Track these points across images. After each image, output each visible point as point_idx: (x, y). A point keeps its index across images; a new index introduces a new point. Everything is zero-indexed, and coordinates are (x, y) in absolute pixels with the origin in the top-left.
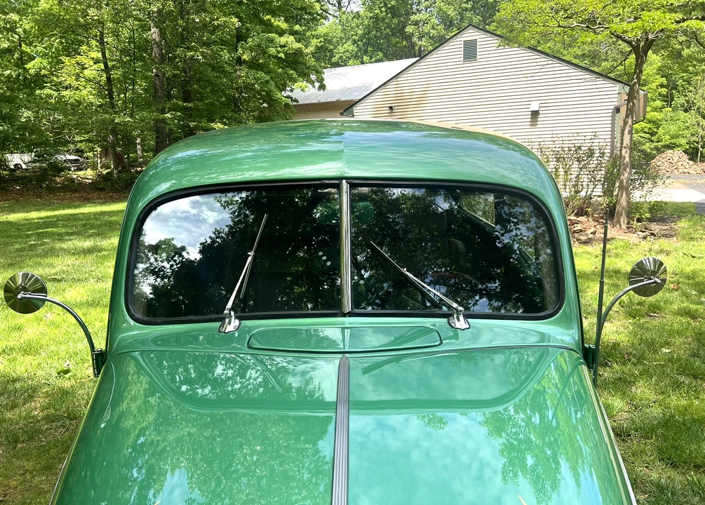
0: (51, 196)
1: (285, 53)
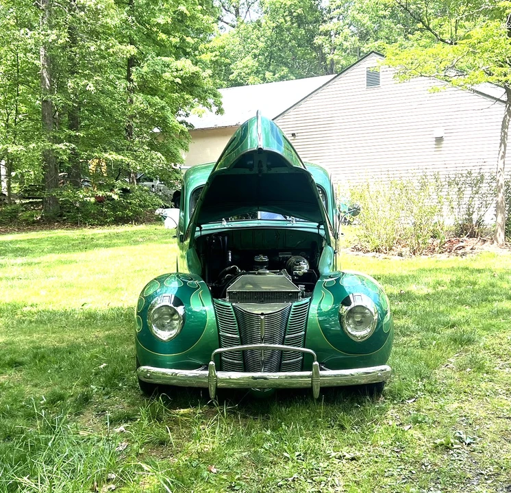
1: (181, 78)
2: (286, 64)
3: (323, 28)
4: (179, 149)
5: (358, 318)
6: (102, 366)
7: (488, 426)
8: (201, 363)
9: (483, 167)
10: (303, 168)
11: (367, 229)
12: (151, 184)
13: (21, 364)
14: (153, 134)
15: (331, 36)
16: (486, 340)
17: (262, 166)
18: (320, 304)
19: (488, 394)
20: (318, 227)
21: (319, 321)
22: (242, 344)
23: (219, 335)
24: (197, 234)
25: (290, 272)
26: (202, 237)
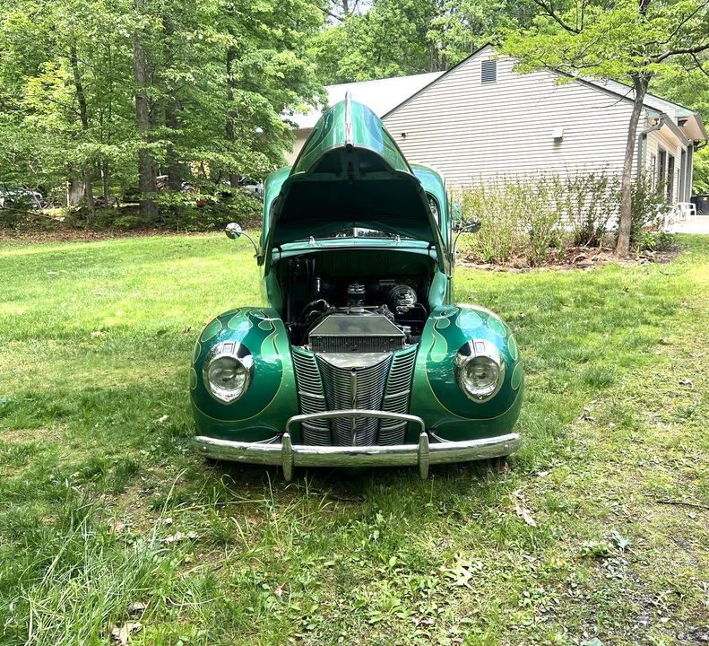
0: (26, 235)
1: (284, 72)
2: (396, 61)
3: (435, 21)
4: (283, 150)
5: (479, 371)
6: (161, 420)
7: (649, 518)
8: (275, 429)
9: (606, 170)
10: (409, 172)
11: (481, 238)
12: (254, 187)
13: (67, 413)
14: (255, 134)
15: (443, 31)
16: (627, 381)
17: (353, 170)
18: (430, 351)
19: (641, 463)
20: (429, 248)
21: (428, 373)
22: (328, 410)
23: (299, 395)
24: (276, 256)
25: (392, 309)
26: (281, 260)
